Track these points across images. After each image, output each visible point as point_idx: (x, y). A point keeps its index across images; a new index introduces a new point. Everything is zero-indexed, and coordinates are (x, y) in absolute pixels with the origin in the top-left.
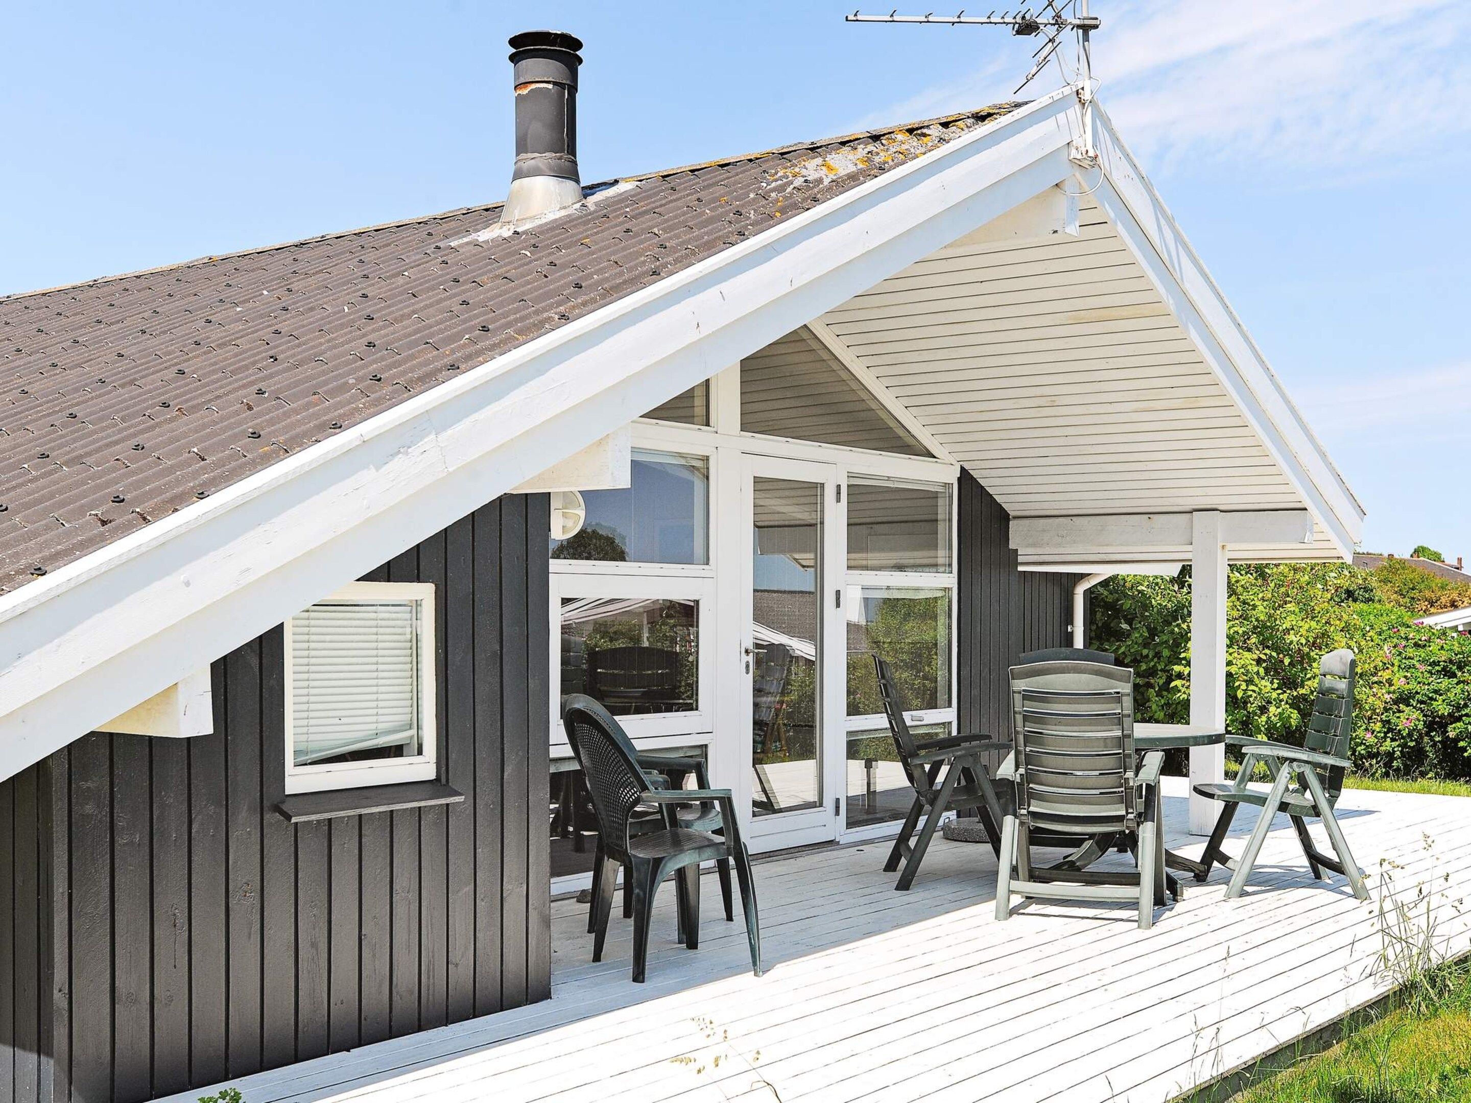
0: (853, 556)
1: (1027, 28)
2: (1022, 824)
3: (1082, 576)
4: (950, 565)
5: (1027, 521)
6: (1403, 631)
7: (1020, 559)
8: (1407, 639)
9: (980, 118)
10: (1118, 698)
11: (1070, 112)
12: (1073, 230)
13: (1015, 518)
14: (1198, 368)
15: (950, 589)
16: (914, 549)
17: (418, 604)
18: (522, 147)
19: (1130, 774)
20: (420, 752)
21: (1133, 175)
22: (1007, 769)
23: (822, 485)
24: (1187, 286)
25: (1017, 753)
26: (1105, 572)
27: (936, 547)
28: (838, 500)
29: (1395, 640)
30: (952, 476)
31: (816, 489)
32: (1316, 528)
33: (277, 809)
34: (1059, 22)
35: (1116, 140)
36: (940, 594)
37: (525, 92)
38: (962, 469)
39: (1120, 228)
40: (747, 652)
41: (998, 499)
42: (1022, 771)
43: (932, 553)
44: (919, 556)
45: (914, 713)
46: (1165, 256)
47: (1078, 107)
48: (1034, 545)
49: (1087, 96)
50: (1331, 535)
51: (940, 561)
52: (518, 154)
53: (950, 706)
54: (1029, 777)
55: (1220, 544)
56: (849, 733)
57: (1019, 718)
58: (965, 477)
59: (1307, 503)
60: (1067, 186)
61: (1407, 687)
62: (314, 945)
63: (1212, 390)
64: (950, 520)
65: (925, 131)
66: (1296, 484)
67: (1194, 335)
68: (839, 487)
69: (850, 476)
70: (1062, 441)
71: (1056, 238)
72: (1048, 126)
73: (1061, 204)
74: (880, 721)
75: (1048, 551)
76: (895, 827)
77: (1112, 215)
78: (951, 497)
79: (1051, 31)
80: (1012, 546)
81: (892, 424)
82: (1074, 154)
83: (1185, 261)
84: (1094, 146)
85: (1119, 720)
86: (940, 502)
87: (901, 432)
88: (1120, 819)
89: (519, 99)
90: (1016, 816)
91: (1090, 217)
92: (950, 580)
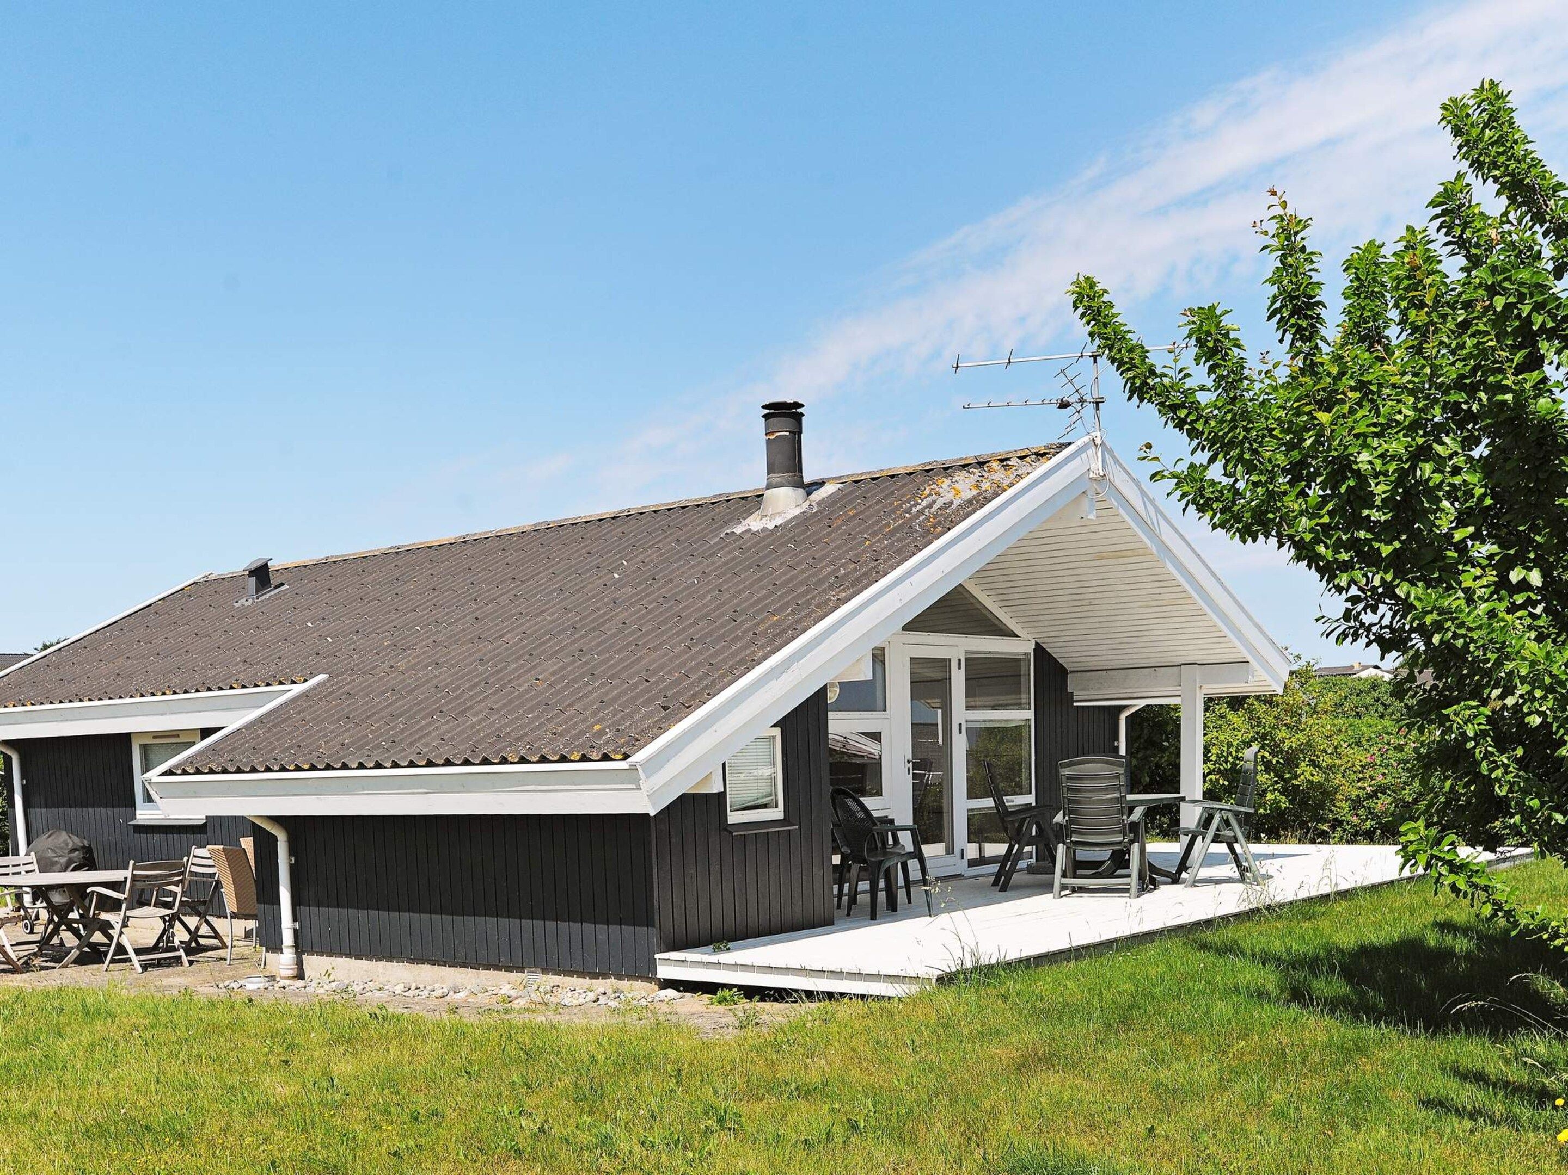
0: (969, 700)
1: (1064, 405)
2: (1067, 848)
3: (1125, 707)
4: (1030, 704)
5: (1079, 674)
6: (1386, 737)
7: (1075, 698)
8: (1389, 744)
9: (1040, 455)
10: (1117, 777)
11: (1089, 452)
12: (1092, 516)
13: (1072, 672)
14: (1174, 583)
15: (1029, 720)
16: (1007, 694)
17: (774, 737)
18: (770, 470)
19: (1125, 817)
20: (777, 806)
21: (1128, 478)
22: (1059, 818)
23: (950, 660)
24: (1164, 538)
25: (1064, 809)
26: (1141, 704)
27: (1020, 693)
28: (959, 668)
29: (1380, 745)
30: (1029, 648)
31: (946, 663)
32: (1256, 673)
33: (726, 830)
34: (1082, 400)
35: (1116, 461)
36: (1023, 723)
37: (772, 437)
38: (1036, 643)
39: (1121, 511)
40: (909, 762)
41: (1060, 661)
42: (1067, 818)
43: (1018, 696)
44: (1010, 699)
45: (1009, 798)
46: (1149, 523)
47: (1094, 448)
48: (1083, 690)
49: (1098, 441)
50: (1266, 677)
51: (1023, 701)
52: (768, 474)
53: (1030, 793)
54: (1071, 822)
55: (1198, 685)
56: (968, 810)
57: (1065, 790)
58: (1039, 649)
59: (1249, 658)
60: (1088, 493)
61: (1385, 781)
62: (740, 890)
63: (1183, 595)
64: (1029, 675)
65: (1008, 463)
66: (1241, 648)
67: (1170, 566)
68: (959, 660)
69: (966, 652)
70: (1097, 625)
71: (1083, 522)
72: (1076, 462)
73: (1085, 503)
74: (989, 803)
75: (1093, 693)
76: (995, 868)
77: (1116, 504)
78: (1029, 660)
79: (1078, 406)
80: (1070, 691)
81: (990, 616)
82: (1091, 475)
83: (1161, 521)
84: (1103, 467)
85: (1118, 789)
86: (1023, 663)
87: (997, 622)
88: (1120, 843)
89: (768, 441)
90: (1064, 843)
91: (1102, 505)
92: (1030, 714)
